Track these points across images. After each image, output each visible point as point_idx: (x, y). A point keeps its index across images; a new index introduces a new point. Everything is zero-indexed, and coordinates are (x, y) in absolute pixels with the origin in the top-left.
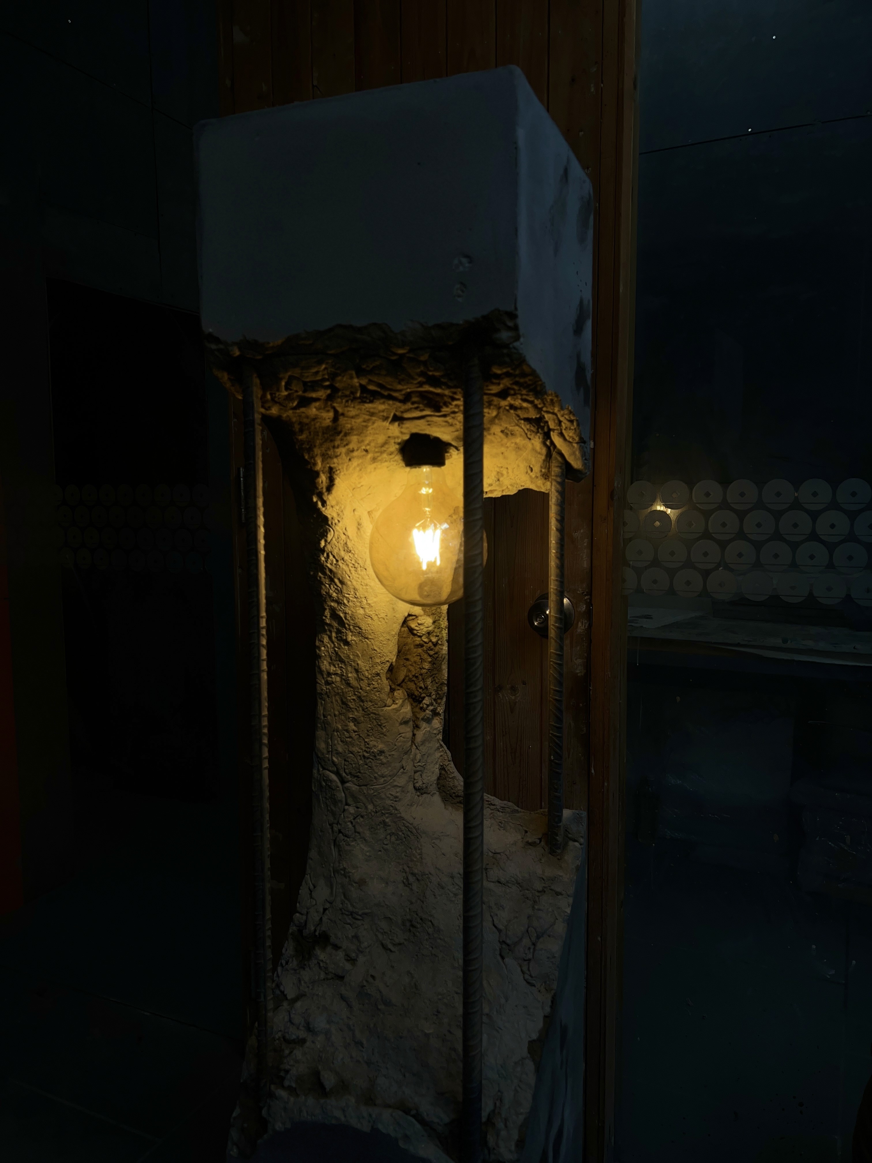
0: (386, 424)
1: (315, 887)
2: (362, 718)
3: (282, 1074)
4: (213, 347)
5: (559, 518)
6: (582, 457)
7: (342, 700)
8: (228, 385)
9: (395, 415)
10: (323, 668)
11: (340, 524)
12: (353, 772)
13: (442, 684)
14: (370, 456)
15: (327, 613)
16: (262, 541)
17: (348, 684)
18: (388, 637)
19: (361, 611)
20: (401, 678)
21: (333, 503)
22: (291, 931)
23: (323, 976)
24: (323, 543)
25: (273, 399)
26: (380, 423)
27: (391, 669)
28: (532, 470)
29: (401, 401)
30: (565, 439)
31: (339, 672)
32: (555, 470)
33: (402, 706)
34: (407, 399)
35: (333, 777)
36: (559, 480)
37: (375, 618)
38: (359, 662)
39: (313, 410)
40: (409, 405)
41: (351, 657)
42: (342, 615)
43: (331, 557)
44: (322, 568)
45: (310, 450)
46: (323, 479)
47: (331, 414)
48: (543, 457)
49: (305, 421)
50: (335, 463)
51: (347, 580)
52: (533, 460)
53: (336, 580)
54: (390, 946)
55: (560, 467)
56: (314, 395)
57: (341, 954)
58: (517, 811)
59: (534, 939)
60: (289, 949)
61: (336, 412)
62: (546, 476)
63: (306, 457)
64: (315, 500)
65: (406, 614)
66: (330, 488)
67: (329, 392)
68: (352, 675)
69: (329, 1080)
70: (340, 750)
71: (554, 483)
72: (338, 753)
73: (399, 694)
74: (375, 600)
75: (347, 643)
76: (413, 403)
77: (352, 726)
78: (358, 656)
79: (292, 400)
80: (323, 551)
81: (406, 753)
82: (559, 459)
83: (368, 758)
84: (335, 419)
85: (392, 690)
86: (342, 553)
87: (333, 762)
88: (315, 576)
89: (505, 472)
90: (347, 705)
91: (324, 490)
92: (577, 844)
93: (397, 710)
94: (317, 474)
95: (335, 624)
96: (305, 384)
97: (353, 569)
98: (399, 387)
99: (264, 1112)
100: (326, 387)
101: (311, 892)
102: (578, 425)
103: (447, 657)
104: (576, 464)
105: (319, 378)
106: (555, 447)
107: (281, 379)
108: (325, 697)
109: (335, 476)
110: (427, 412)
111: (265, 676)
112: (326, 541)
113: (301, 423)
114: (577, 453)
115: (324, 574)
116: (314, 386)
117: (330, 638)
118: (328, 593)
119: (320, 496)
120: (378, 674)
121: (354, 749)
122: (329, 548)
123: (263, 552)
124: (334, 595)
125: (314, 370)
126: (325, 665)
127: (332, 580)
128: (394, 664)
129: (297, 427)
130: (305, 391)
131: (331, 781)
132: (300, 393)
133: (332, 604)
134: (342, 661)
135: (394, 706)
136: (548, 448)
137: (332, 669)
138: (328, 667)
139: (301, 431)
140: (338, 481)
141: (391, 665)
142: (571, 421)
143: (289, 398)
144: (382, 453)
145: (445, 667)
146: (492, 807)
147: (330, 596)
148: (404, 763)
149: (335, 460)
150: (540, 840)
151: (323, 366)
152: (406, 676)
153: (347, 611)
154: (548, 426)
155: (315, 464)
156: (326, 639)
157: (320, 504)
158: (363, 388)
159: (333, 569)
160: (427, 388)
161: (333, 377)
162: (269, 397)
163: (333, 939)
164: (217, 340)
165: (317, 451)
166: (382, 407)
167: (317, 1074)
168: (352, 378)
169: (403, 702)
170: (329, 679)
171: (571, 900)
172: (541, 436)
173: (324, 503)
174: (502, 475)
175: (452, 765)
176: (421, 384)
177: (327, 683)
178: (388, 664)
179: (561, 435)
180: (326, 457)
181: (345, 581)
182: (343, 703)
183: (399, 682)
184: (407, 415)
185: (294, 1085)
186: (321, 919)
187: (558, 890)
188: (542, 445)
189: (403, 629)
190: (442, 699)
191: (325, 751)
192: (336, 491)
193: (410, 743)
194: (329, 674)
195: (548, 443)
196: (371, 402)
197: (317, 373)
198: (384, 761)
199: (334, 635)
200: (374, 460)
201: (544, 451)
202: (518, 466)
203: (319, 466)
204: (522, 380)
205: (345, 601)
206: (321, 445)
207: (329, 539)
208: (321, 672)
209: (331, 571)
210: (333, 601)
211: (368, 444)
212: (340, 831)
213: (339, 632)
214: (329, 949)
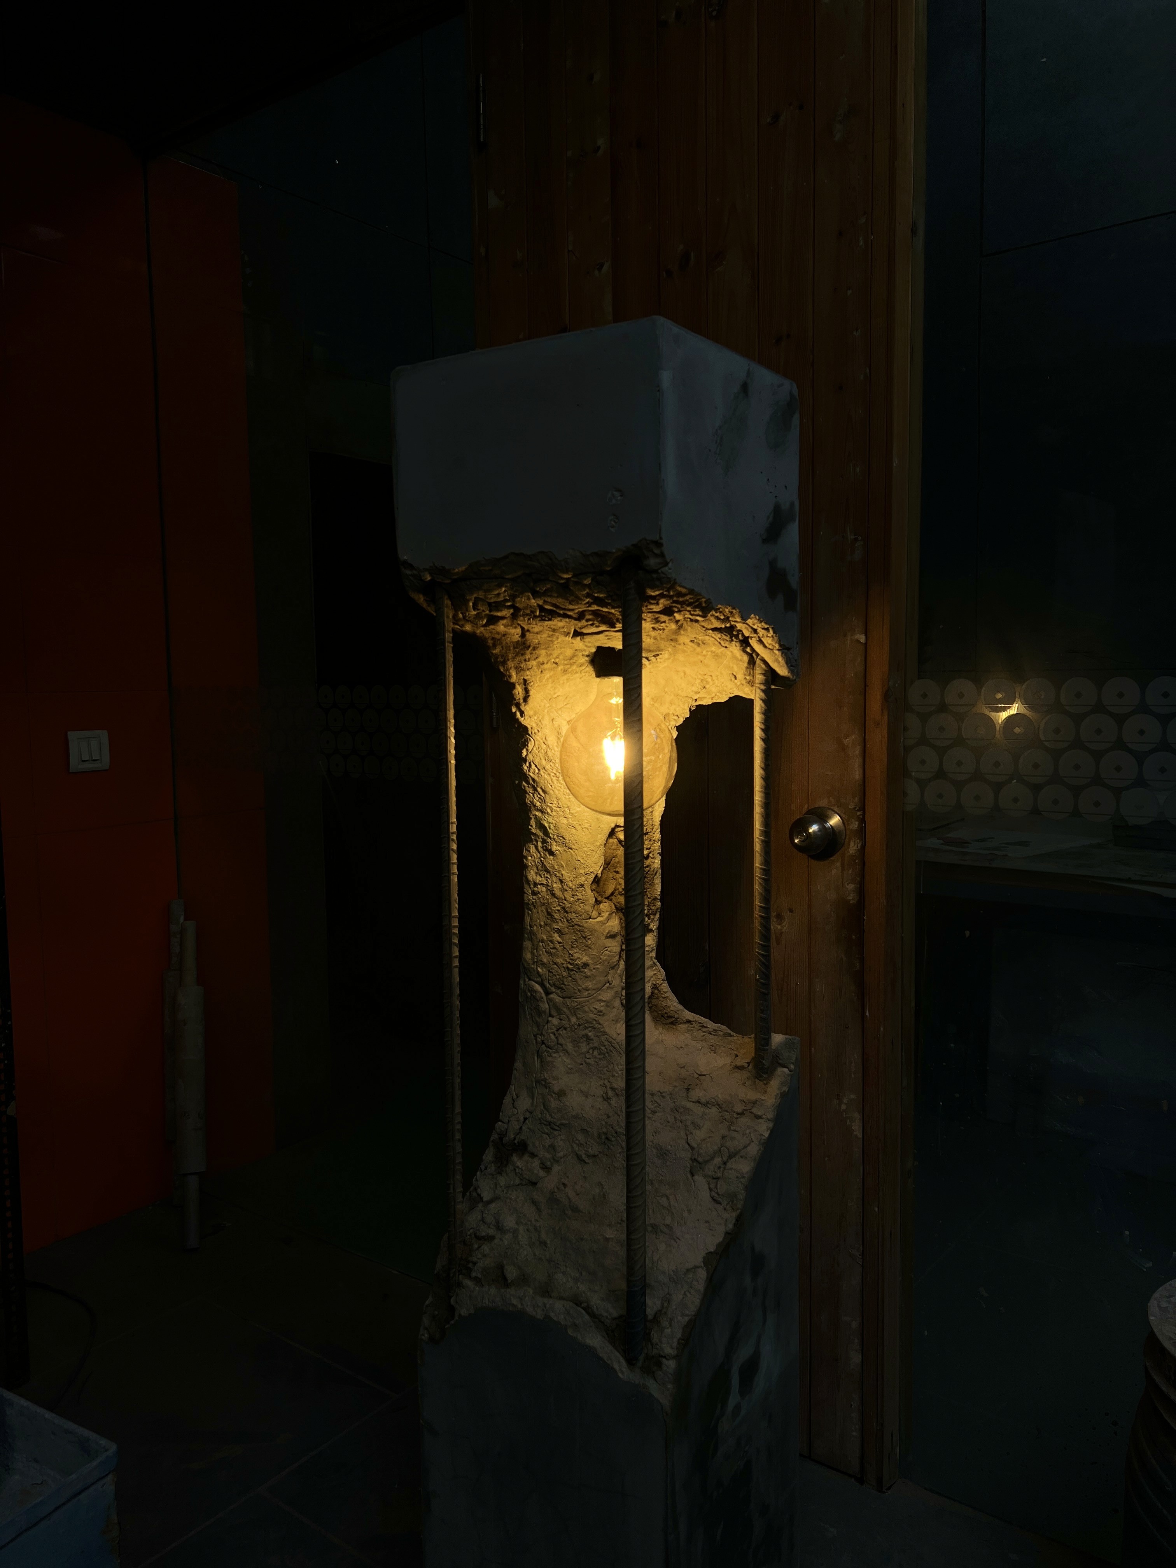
0: (569, 639)
1: (517, 1097)
2: (566, 929)
3: (470, 1265)
4: (408, 572)
5: (763, 727)
6: (787, 663)
7: (547, 911)
8: (425, 605)
9: (575, 630)
10: (530, 878)
11: (540, 734)
12: (557, 983)
13: (655, 899)
14: (560, 668)
15: (533, 822)
16: (453, 752)
17: (553, 895)
18: (592, 848)
19: (565, 821)
20: (610, 891)
21: (531, 713)
22: (492, 1139)
23: (517, 1181)
24: (524, 753)
25: (464, 617)
26: (562, 638)
27: (597, 881)
28: (736, 678)
29: (575, 619)
30: (765, 646)
31: (545, 882)
32: (759, 678)
33: (608, 919)
34: (580, 617)
35: (538, 988)
36: (763, 687)
37: (579, 828)
38: (563, 872)
39: (501, 627)
40: (584, 623)
41: (556, 867)
42: (546, 825)
43: (533, 766)
44: (525, 778)
45: (504, 663)
46: (519, 690)
47: (519, 630)
48: (746, 665)
49: (497, 636)
50: (528, 675)
51: (549, 788)
52: (735, 667)
53: (539, 790)
54: (584, 1157)
55: (764, 674)
56: (499, 614)
57: (536, 1163)
58: (731, 1036)
59: (725, 1159)
60: (489, 1156)
61: (523, 628)
62: (751, 683)
63: (502, 670)
64: (514, 710)
65: (613, 825)
66: (526, 699)
67: (512, 611)
68: (556, 886)
69: (511, 1272)
70: (545, 960)
71: (758, 691)
72: (543, 964)
73: (606, 906)
74: (578, 809)
75: (552, 853)
76: (587, 620)
77: (556, 937)
78: (562, 866)
79: (482, 618)
80: (525, 760)
81: (613, 968)
82: (763, 666)
83: (572, 970)
84: (523, 635)
85: (598, 902)
86: (544, 762)
87: (538, 972)
88: (520, 784)
89: (709, 680)
90: (552, 916)
91: (521, 701)
92: (786, 1070)
93: (602, 923)
94: (513, 686)
95: (541, 834)
96: (490, 604)
97: (554, 779)
98: (571, 607)
99: (452, 1301)
100: (509, 607)
101: (514, 1101)
102: (774, 632)
103: (660, 871)
104: (782, 670)
105: (501, 599)
106: (758, 655)
107: (468, 601)
108: (532, 907)
109: (529, 688)
110: (603, 628)
111: (455, 879)
112: (527, 750)
113: (493, 638)
114: (780, 659)
115: (528, 783)
116: (498, 606)
117: (536, 847)
118: (532, 802)
119: (518, 706)
120: (582, 886)
121: (558, 960)
122: (530, 757)
123: (453, 762)
124: (538, 804)
125: (497, 592)
126: (532, 875)
127: (535, 789)
128: (599, 875)
129: (490, 642)
130: (490, 611)
131: (535, 992)
132: (487, 612)
133: (537, 813)
134: (547, 871)
135: (599, 919)
136: (750, 656)
137: (538, 879)
138: (535, 877)
139: (495, 646)
140: (531, 693)
141: (596, 876)
142: (767, 629)
143: (478, 617)
144: (571, 665)
145: (658, 881)
146: (704, 1029)
147: (535, 806)
148: (610, 978)
149: (528, 673)
150: (749, 1063)
151: (504, 589)
152: (615, 890)
153: (550, 820)
154: (743, 635)
155: (510, 676)
156: (532, 849)
157: (518, 714)
158: (541, 608)
159: (536, 778)
160: (595, 607)
161: (513, 598)
162: (461, 616)
163: (530, 1148)
164: (411, 567)
165: (510, 664)
166: (561, 624)
167: (501, 1267)
168: (529, 599)
169: (610, 914)
170: (535, 889)
171: (771, 1125)
172: (738, 644)
173: (522, 713)
174: (707, 682)
175: (666, 984)
176: (589, 604)
177: (534, 893)
178: (593, 876)
179: (760, 641)
180: (519, 669)
181: (547, 790)
182: (549, 914)
183: (607, 895)
184: (585, 631)
185: (479, 1276)
186: (521, 1129)
187: (759, 1113)
188: (742, 653)
189: (611, 841)
190: (655, 915)
191: (531, 962)
192: (530, 700)
193: (617, 958)
194: (536, 884)
195: (748, 650)
196: (550, 620)
197: (499, 594)
198: (589, 974)
199: (540, 844)
200: (565, 671)
201: (746, 658)
202: (721, 673)
203: (514, 679)
204: (681, 599)
205: (549, 811)
206: (513, 658)
207: (530, 749)
208: (528, 882)
209: (534, 780)
210: (537, 810)
211: (557, 657)
212: (543, 1043)
213: (544, 842)
214: (526, 1157)
